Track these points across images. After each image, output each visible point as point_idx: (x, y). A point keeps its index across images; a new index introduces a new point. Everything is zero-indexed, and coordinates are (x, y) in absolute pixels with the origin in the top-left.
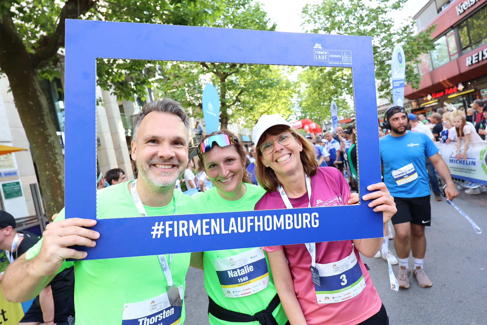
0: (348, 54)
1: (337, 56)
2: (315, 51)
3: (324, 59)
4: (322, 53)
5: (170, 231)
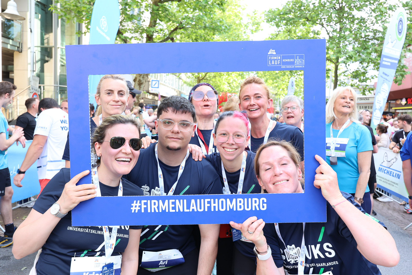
5: (144, 208)
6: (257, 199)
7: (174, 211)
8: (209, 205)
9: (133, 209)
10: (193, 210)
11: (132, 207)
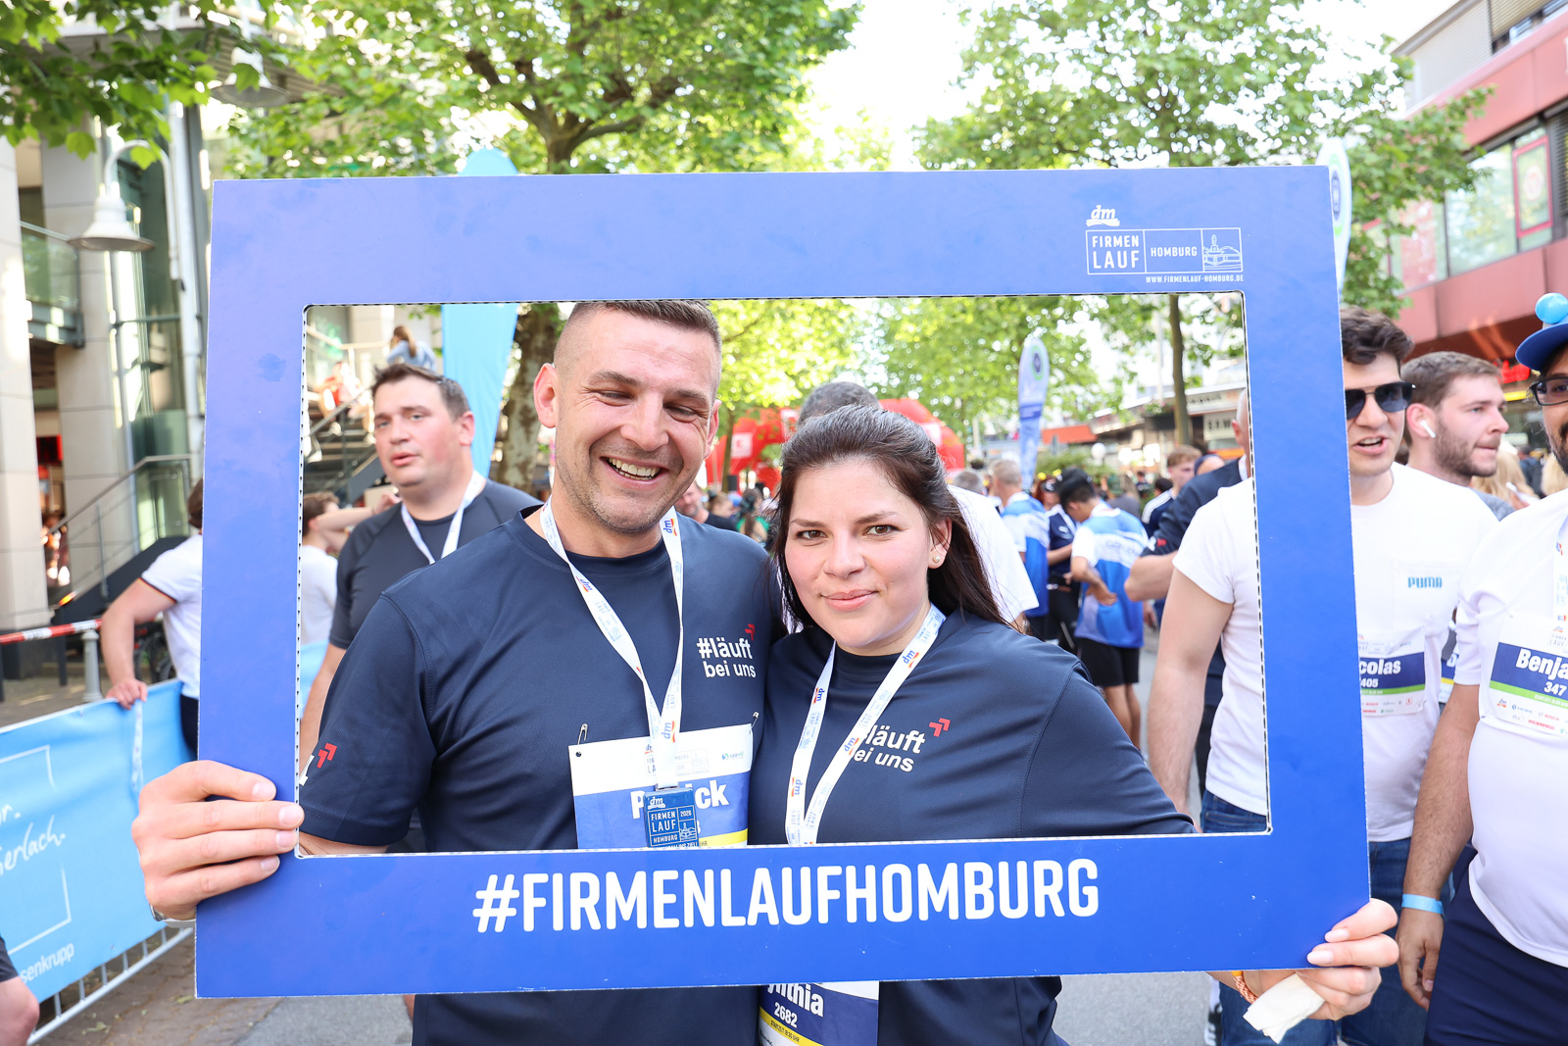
0: (1226, 240)
1: (1181, 249)
2: (1091, 235)
3: (1125, 265)
4: (1118, 242)
5: (537, 910)
6: (1055, 867)
7: (674, 923)
8: (835, 895)
9: (483, 914)
10: (763, 917)
11: (480, 904)
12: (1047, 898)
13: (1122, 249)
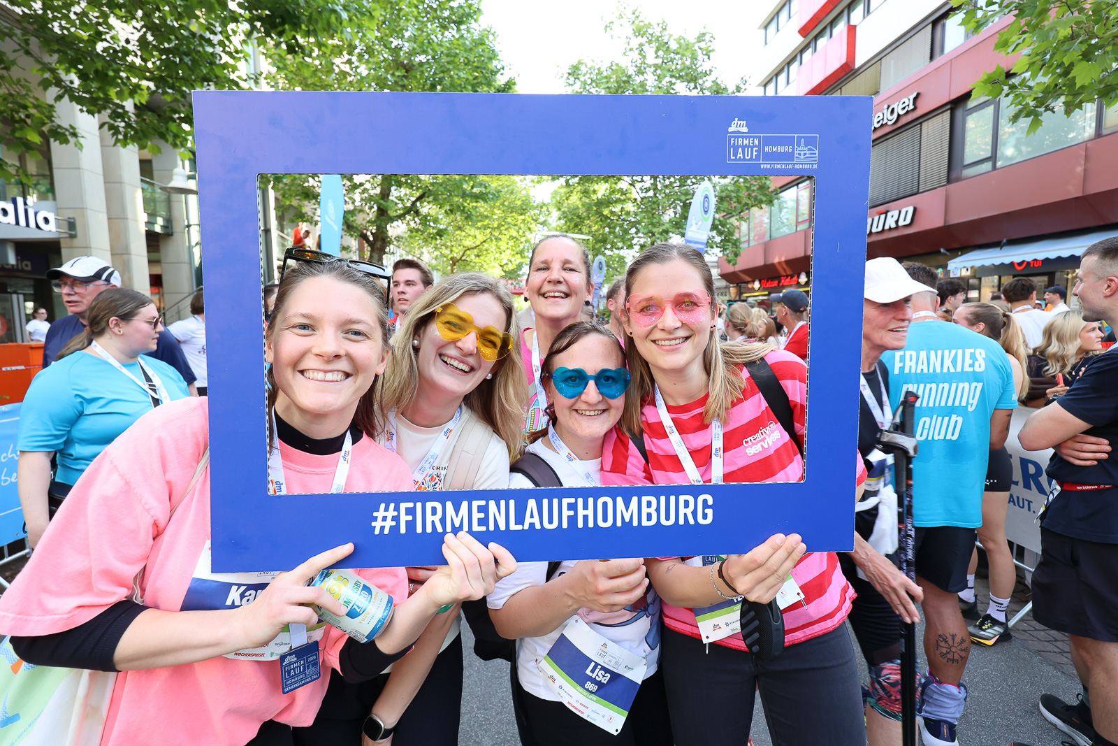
0: (810, 142)
1: (782, 148)
2: (730, 137)
3: (749, 157)
4: (746, 142)
5: (407, 522)
6: (691, 499)
7: (483, 529)
8: (572, 513)
9: (377, 525)
10: (532, 525)
11: (375, 519)
12: (685, 515)
13: (748, 147)
